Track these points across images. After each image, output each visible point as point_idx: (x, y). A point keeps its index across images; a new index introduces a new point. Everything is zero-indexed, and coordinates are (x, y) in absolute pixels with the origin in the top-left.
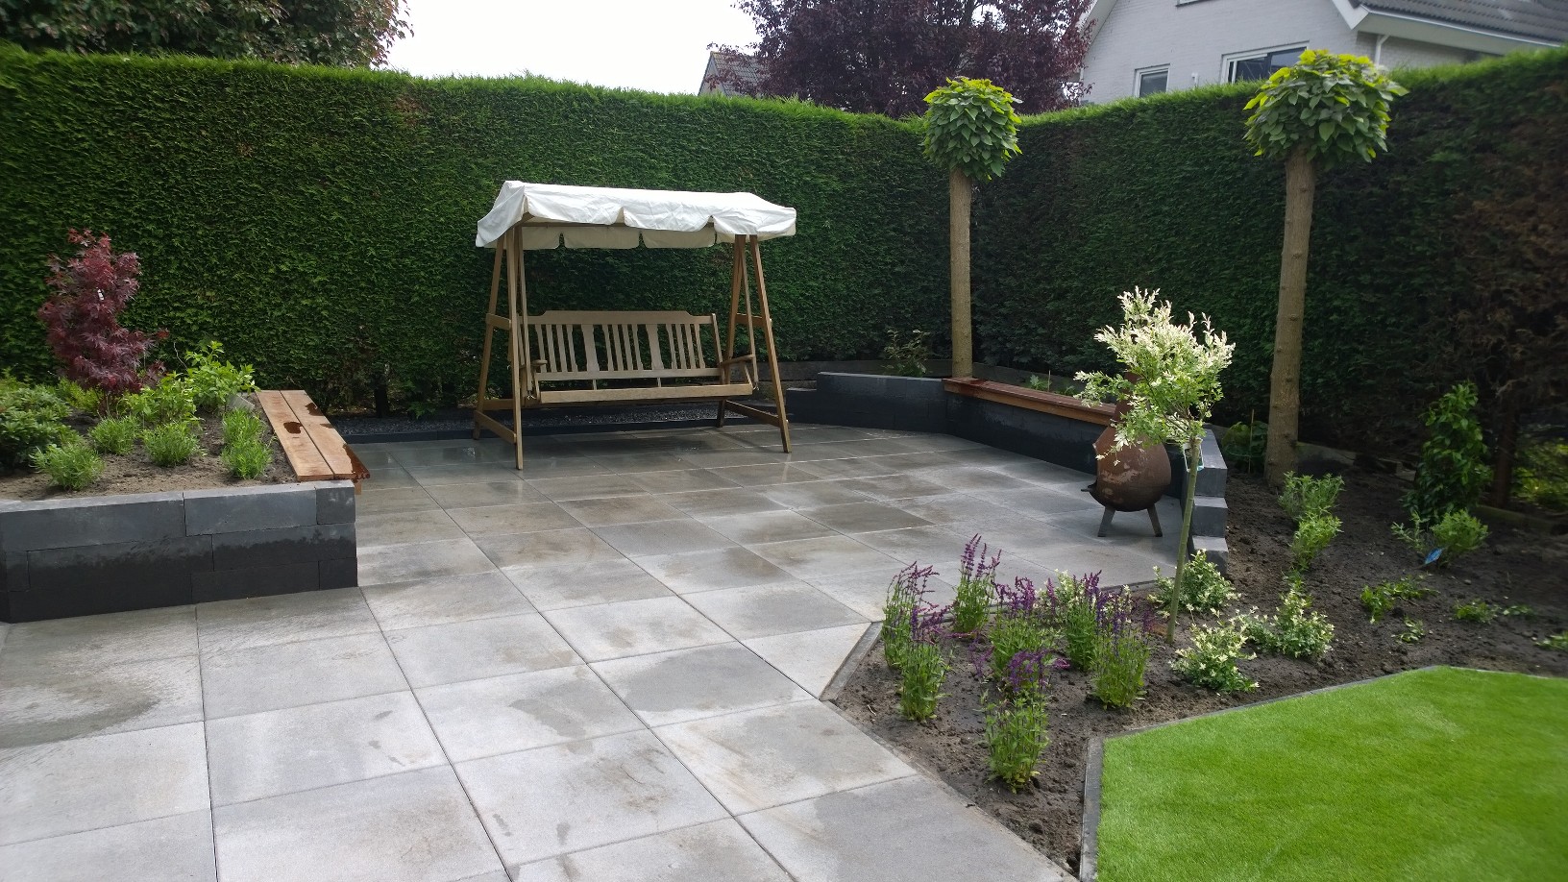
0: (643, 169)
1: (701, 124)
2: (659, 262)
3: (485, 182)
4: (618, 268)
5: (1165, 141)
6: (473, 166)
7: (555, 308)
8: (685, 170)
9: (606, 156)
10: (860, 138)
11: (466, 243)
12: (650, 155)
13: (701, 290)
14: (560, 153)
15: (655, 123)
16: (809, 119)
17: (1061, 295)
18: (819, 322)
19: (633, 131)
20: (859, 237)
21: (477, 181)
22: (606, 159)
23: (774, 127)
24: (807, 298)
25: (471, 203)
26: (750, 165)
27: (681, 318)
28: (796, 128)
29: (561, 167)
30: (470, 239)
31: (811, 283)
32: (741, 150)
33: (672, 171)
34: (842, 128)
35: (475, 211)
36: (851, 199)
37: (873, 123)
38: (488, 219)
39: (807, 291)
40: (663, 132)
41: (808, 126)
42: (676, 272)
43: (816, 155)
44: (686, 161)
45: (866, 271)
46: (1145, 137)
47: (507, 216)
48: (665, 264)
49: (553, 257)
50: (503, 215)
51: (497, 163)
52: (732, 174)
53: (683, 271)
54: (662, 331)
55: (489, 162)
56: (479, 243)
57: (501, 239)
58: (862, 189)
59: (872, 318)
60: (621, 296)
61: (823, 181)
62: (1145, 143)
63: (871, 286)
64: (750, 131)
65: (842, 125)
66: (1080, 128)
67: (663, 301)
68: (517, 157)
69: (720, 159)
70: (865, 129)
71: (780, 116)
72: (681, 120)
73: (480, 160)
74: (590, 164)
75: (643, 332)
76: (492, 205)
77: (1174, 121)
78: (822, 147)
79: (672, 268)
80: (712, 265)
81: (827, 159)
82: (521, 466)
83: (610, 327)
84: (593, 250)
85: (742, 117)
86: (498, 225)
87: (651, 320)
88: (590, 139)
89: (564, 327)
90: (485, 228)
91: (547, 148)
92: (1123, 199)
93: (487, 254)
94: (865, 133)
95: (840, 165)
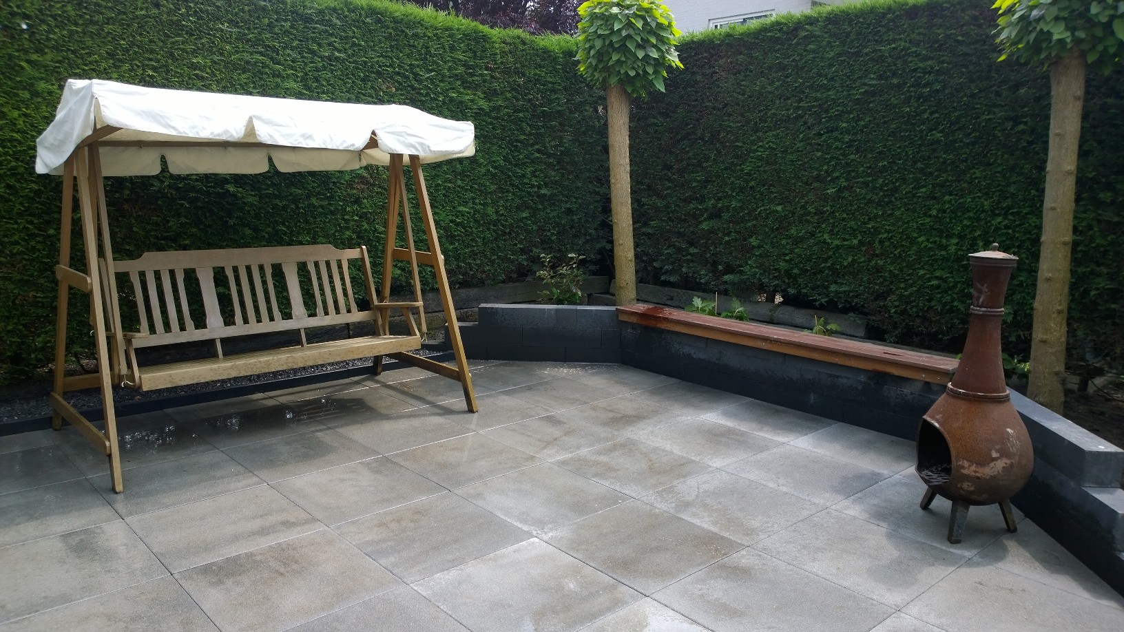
0: (265, 76)
1: (333, 26)
2: (293, 190)
3: (42, 86)
4: (243, 197)
5: (840, 55)
6: (23, 64)
7: (161, 248)
8: (317, 80)
9: (216, 58)
10: (504, 54)
11: (21, 170)
12: (272, 59)
13: (344, 219)
14: (152, 51)
15: (276, 21)
16: (451, 29)
17: (716, 214)
18: (470, 249)
19: (249, 29)
20: (506, 159)
21: (32, 85)
22: (215, 63)
23: (416, 36)
24: (457, 224)
25: (26, 115)
26: (391, 78)
27: (323, 253)
28: (439, 38)
29: (154, 69)
30: (27, 164)
31: (461, 208)
32: (381, 58)
33: (301, 82)
34: (485, 41)
35: (32, 125)
36: (496, 118)
37: (513, 38)
38: (49, 135)
39: (457, 217)
40: (286, 33)
41: (451, 36)
42: (314, 201)
43: (461, 70)
44: (317, 70)
45: (514, 194)
46: (814, 51)
47: (72, 129)
48: (300, 191)
49: (153, 185)
50: (66, 128)
51: (60, 62)
52: (372, 88)
53: (321, 200)
54: (302, 269)
55: (49, 58)
56: (40, 169)
57: (68, 163)
58: (507, 107)
59: (520, 242)
60: (248, 231)
61: (467, 97)
62: (814, 58)
63: (518, 208)
64: (389, 38)
65: (485, 38)
66: (729, 45)
67: (299, 233)
68: (90, 54)
69: (358, 68)
70: (507, 44)
71: (420, 23)
72: (307, 20)
73: (34, 57)
74: (194, 67)
75: (278, 272)
76: (54, 116)
77: (851, 32)
78: (466, 61)
79: (308, 197)
80: (355, 191)
81: (472, 75)
82: (119, 488)
83: (235, 269)
84: (207, 177)
85: (379, 21)
86: (62, 143)
87: (289, 257)
88: (192, 35)
89: (172, 273)
90: (46, 148)
91: (133, 43)
92: (788, 117)
93: (51, 182)
94: (507, 48)
95: (485, 81)
